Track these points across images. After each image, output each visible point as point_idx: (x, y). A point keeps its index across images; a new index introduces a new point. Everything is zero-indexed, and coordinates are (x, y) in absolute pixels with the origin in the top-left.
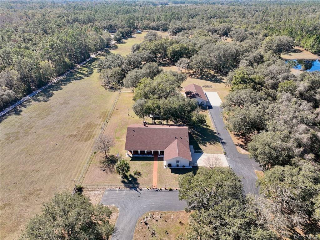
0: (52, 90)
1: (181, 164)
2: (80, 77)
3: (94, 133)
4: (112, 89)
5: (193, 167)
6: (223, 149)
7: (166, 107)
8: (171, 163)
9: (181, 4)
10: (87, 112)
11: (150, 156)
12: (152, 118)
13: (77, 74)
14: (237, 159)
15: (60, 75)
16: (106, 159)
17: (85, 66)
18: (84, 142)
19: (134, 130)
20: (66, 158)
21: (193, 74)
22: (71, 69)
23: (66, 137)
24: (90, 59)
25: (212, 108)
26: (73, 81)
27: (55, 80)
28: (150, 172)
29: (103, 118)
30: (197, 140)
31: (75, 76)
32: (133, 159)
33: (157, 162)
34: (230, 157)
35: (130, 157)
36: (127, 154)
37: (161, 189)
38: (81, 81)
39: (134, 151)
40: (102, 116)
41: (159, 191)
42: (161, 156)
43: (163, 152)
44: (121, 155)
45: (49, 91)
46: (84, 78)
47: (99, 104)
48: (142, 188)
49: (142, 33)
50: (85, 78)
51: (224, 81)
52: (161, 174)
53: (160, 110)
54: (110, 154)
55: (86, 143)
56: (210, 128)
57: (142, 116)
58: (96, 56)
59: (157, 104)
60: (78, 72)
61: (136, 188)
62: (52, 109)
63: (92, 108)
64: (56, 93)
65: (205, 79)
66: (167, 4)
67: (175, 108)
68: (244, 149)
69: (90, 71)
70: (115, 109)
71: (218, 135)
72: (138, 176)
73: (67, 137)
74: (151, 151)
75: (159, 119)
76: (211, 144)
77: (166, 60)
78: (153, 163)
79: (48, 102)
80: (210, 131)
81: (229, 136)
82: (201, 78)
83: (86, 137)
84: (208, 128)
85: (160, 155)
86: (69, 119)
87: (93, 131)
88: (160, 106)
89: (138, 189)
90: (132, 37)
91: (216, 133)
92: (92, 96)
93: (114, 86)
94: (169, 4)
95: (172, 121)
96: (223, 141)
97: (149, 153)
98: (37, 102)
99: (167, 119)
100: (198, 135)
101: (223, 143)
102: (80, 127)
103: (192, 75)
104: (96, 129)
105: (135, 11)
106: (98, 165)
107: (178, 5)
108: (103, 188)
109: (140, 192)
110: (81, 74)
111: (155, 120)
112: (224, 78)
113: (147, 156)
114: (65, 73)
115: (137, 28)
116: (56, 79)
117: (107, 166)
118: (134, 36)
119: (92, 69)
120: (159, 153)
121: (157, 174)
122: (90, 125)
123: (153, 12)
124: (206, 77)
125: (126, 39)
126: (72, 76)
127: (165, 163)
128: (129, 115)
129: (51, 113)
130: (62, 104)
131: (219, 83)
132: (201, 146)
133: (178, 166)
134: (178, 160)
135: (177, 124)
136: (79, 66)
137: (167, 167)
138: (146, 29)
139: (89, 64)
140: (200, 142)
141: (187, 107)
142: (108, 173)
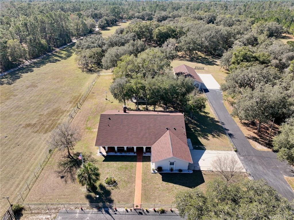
0: (21, 72)
1: (176, 167)
2: (57, 59)
3: (59, 122)
4: (90, 71)
5: (194, 171)
6: (233, 144)
7: (154, 87)
8: (162, 167)
10: (56, 96)
11: (132, 154)
12: (136, 103)
13: (54, 57)
14: (254, 158)
15: (34, 58)
16: (69, 159)
17: (64, 49)
18: (44, 134)
19: (110, 118)
20: (12, 158)
21: (182, 57)
22: (49, 52)
23: (21, 127)
24: (71, 43)
25: (209, 92)
26: (48, 64)
27: (27, 63)
28: (131, 180)
29: (74, 103)
30: (195, 131)
31: (51, 59)
32: (108, 159)
33: (142, 163)
34: (243, 156)
35: (103, 156)
36: (99, 152)
37: (147, 211)
38: (56, 64)
39: (108, 147)
40: (74, 101)
41: (143, 214)
42: (147, 155)
43: (150, 148)
44: (91, 153)
45: (18, 73)
46: (60, 61)
47: (71, 88)
48: (117, 209)
49: (127, 22)
50: (62, 60)
51: (216, 63)
52: (147, 183)
53: (145, 91)
54: (75, 152)
55: (46, 135)
56: (210, 115)
57: (123, 100)
58: (78, 41)
59: (141, 84)
60: (56, 55)
61: (107, 208)
62: (14, 93)
63: (63, 92)
64: (24, 76)
65: (196, 62)
67: (165, 89)
68: (260, 143)
69: (68, 54)
70: (91, 92)
71: (221, 125)
72: (113, 188)
73: (23, 127)
74: (133, 148)
75: (144, 104)
76: (214, 136)
77: (152, 44)
78: (136, 165)
79: (12, 85)
80: (210, 119)
81: (236, 125)
82: (192, 60)
83: (47, 126)
84: (208, 115)
85: (145, 153)
86: (31, 105)
87: (58, 119)
88: (145, 87)
89: (110, 211)
90: (117, 26)
91: (218, 122)
92: (65, 79)
93: (93, 68)
95: (161, 107)
96: (230, 132)
97: (130, 150)
99: (154, 104)
100: (195, 124)
101: (230, 135)
102: (42, 115)
103: (180, 57)
104: (62, 117)
106: (56, 168)
108: (56, 209)
109: (114, 216)
110: (58, 57)
111: (139, 106)
112: (217, 61)
113: (128, 154)
114: (41, 56)
115: (123, 19)
116: (30, 62)
117: (68, 170)
118: (119, 25)
119: (72, 53)
120: (144, 150)
121: (141, 183)
122: (57, 112)
124: (197, 60)
125: (111, 27)
126: (48, 59)
127: (153, 166)
128: (106, 99)
129: (12, 97)
130: (28, 88)
131: (211, 65)
132: (202, 140)
133: (172, 170)
134: (172, 161)
135: (167, 110)
136: (57, 50)
137: (156, 171)
138: (131, 19)
139: (69, 48)
140: (199, 134)
141: (180, 88)
142: (68, 182)
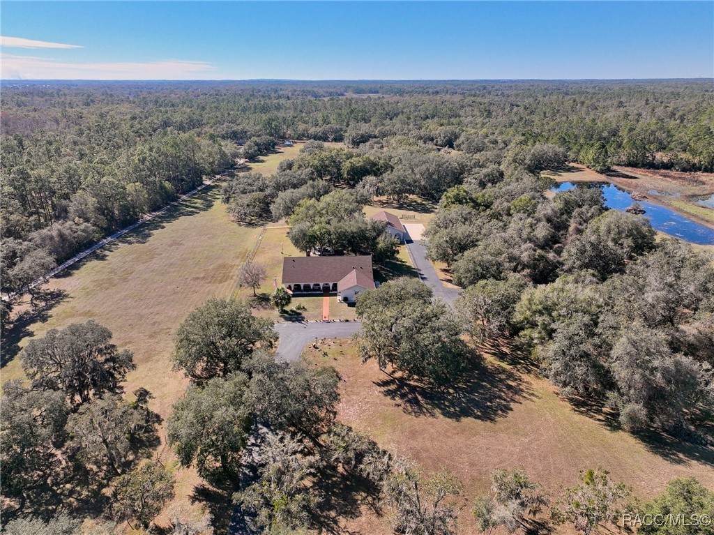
0: (147, 229)
2: (192, 211)
7: (340, 231)
8: (347, 297)
9: (371, 95)
10: (215, 252)
11: (318, 292)
13: (184, 208)
16: (256, 297)
17: (196, 196)
18: (219, 284)
19: (293, 260)
22: (173, 201)
23: (189, 280)
24: (203, 186)
25: (413, 243)
26: (181, 217)
27: (148, 217)
28: (319, 307)
31: (181, 211)
32: (294, 296)
33: (329, 297)
37: (333, 321)
38: (195, 217)
39: (295, 286)
40: (241, 256)
42: (334, 291)
45: (144, 230)
46: (199, 213)
47: (232, 244)
48: (308, 321)
49: (295, 145)
50: (201, 212)
52: (335, 308)
54: (260, 293)
55: (222, 284)
56: (407, 264)
57: (305, 249)
58: (213, 182)
59: (326, 229)
60: (186, 205)
61: (300, 320)
62: (156, 251)
63: (222, 248)
64: (156, 233)
65: (407, 209)
66: (343, 95)
67: (352, 233)
68: (452, 284)
69: (207, 203)
70: (260, 248)
71: (417, 271)
72: (303, 311)
73: (191, 280)
74: (320, 285)
77: (340, 185)
79: (147, 244)
80: (406, 267)
81: (433, 271)
82: (400, 207)
83: (219, 278)
85: (331, 291)
86: (188, 262)
87: (230, 272)
88: (330, 232)
89: (303, 322)
90: (276, 153)
92: (218, 235)
93: (253, 221)
94: (346, 94)
96: (424, 276)
97: (316, 288)
98: (126, 244)
103: (384, 203)
105: (278, 108)
107: (365, 96)
109: (306, 324)
110: (192, 208)
112: (436, 206)
113: (314, 292)
115: (286, 139)
116: (151, 215)
117: (258, 304)
118: (280, 151)
119: (211, 201)
120: (331, 288)
121: (328, 308)
123: (314, 109)
124: (408, 206)
125: (266, 155)
126: (176, 211)
128: (282, 253)
131: (427, 213)
134: (357, 290)
136: (184, 197)
137: (342, 302)
138: (302, 140)
139: (202, 193)
142: (260, 310)
